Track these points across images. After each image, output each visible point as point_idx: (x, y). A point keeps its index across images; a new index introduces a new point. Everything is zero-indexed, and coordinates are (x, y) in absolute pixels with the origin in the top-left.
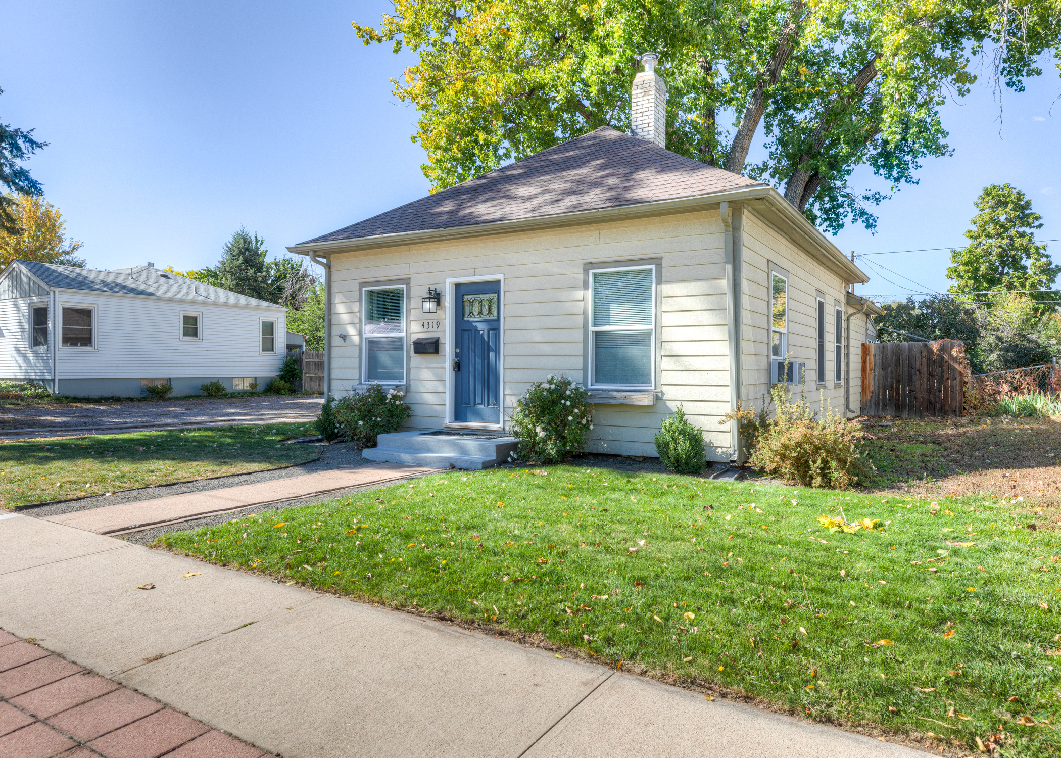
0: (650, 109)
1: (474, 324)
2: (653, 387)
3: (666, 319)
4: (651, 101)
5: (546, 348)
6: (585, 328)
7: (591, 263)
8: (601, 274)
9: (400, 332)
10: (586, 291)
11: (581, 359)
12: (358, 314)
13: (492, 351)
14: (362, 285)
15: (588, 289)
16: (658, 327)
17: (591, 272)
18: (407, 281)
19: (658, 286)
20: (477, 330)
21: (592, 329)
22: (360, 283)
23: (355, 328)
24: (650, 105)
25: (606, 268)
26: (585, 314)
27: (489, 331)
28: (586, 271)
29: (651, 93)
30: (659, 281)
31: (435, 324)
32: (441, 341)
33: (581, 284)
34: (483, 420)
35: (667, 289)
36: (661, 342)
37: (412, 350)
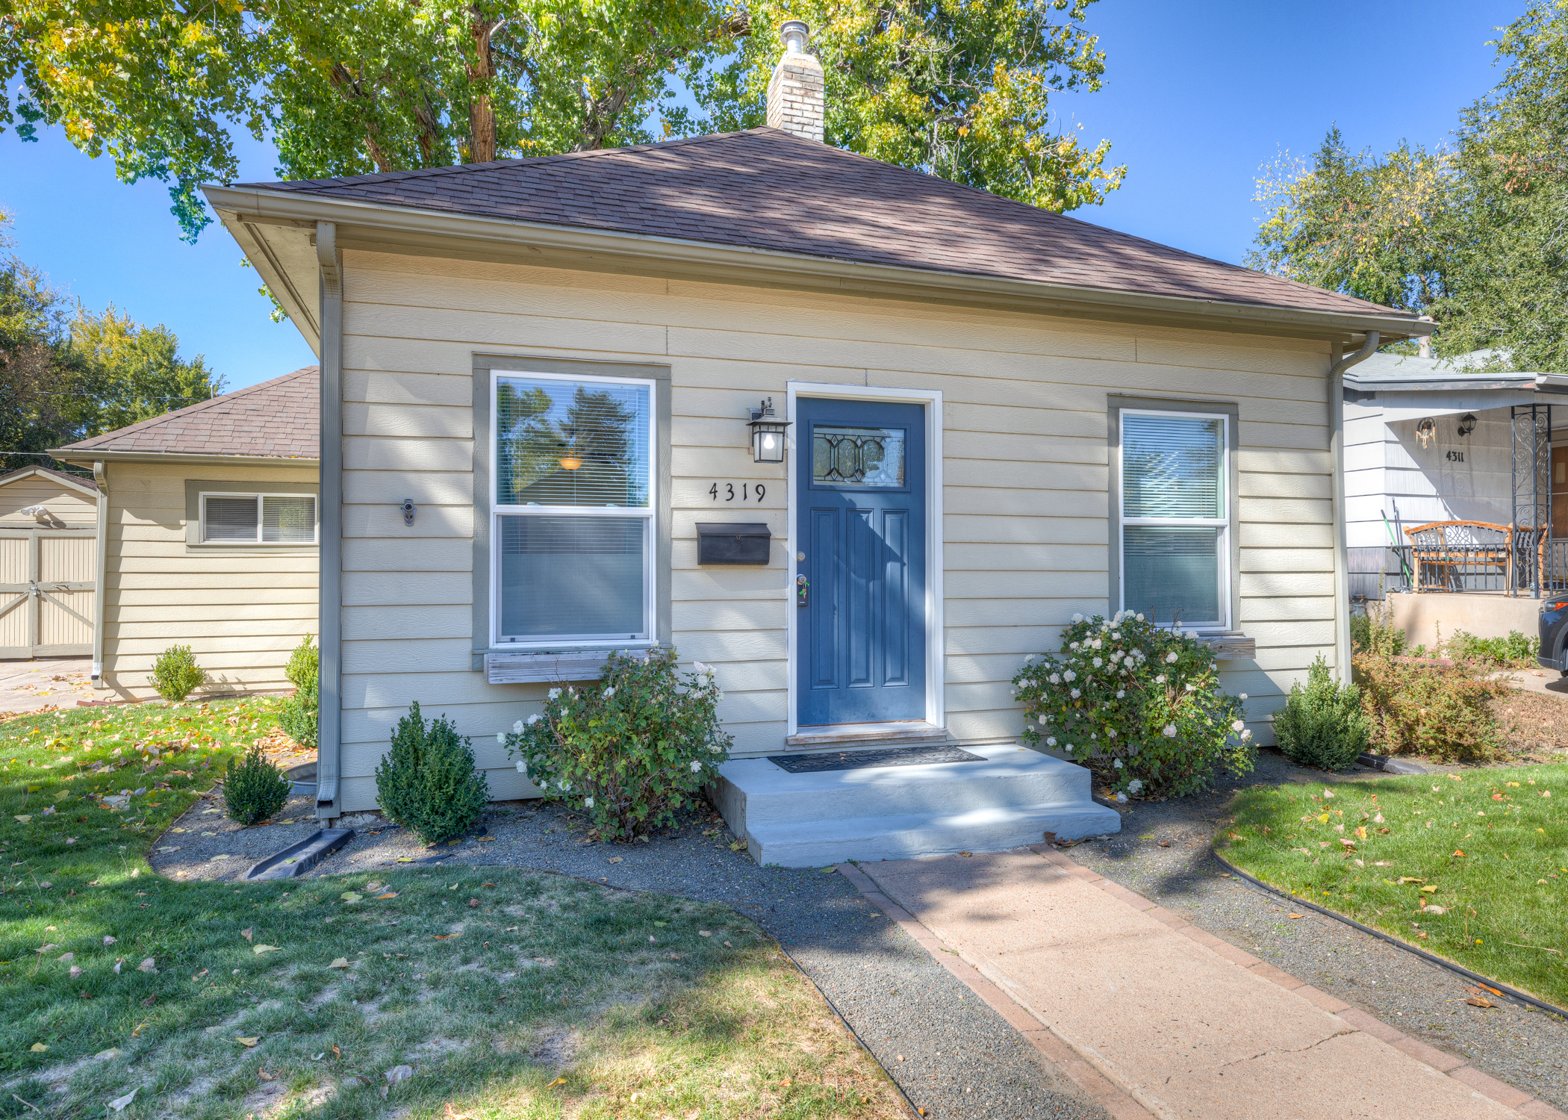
0: (817, 123)
1: (847, 496)
2: (1229, 627)
3: (1249, 510)
4: (817, 109)
5: (1040, 556)
6: (1113, 518)
7: (1121, 395)
10: (1113, 449)
11: (1105, 577)
12: (470, 446)
13: (894, 558)
14: (483, 362)
15: (1117, 445)
16: (1236, 524)
17: (1123, 412)
18: (660, 372)
19: (1232, 454)
20: (854, 511)
21: (1124, 521)
22: (475, 355)
23: (460, 486)
24: (815, 116)
25: (1148, 408)
26: (1111, 491)
27: (885, 512)
28: (1113, 412)
29: (817, 95)
30: (1235, 446)
31: (751, 490)
32: (775, 534)
33: (1105, 434)
34: (874, 719)
35: (1247, 459)
36: (1238, 548)
37: (685, 552)
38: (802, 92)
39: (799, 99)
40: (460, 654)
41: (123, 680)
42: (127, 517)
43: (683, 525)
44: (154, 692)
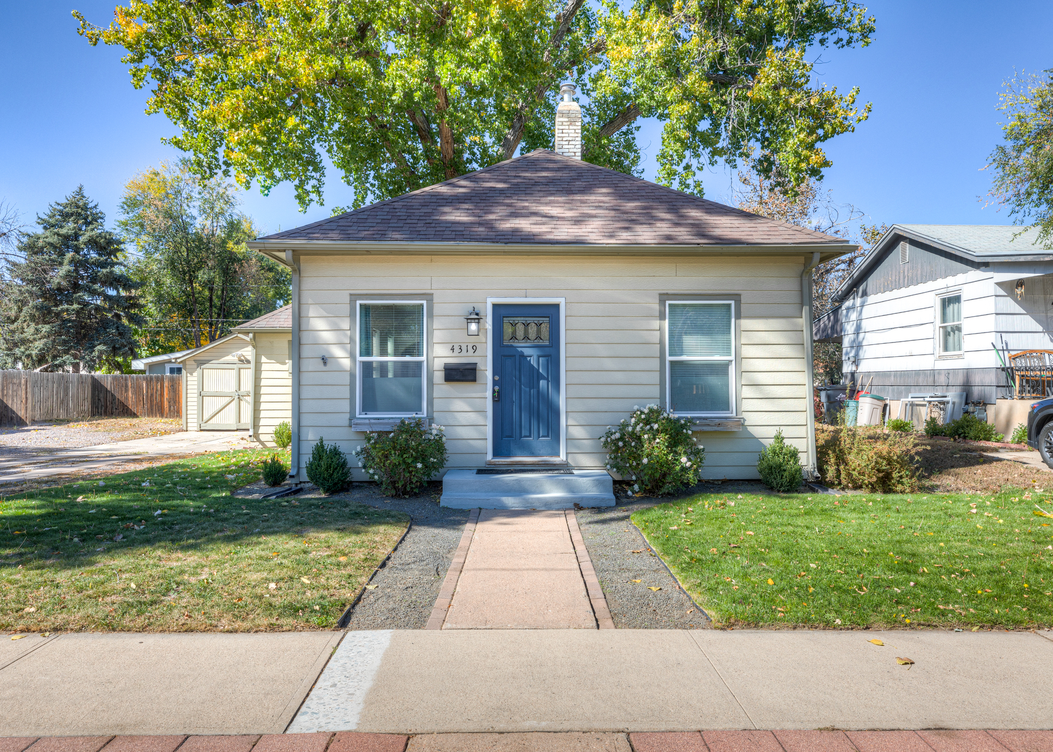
0: (577, 139)
1: (519, 349)
2: (734, 414)
3: (746, 351)
4: (577, 131)
5: (620, 377)
6: (662, 357)
7: (667, 294)
8: (677, 305)
9: (419, 355)
10: (662, 322)
11: (658, 387)
12: (349, 332)
13: (544, 378)
14: (354, 297)
15: (665, 319)
16: (739, 358)
17: (668, 302)
18: (429, 297)
19: (737, 321)
20: (523, 356)
21: (669, 358)
22: (351, 295)
23: (345, 349)
24: (576, 135)
25: (684, 300)
26: (662, 343)
27: (539, 357)
28: (662, 302)
29: (577, 124)
30: (738, 316)
31: (470, 348)
32: (480, 366)
33: (658, 314)
34: (533, 454)
35: (746, 323)
36: (740, 373)
37: (439, 376)
38: (569, 123)
39: (567, 127)
40: (344, 419)
41: (262, 438)
42: (264, 359)
43: (439, 364)
44: (274, 444)
